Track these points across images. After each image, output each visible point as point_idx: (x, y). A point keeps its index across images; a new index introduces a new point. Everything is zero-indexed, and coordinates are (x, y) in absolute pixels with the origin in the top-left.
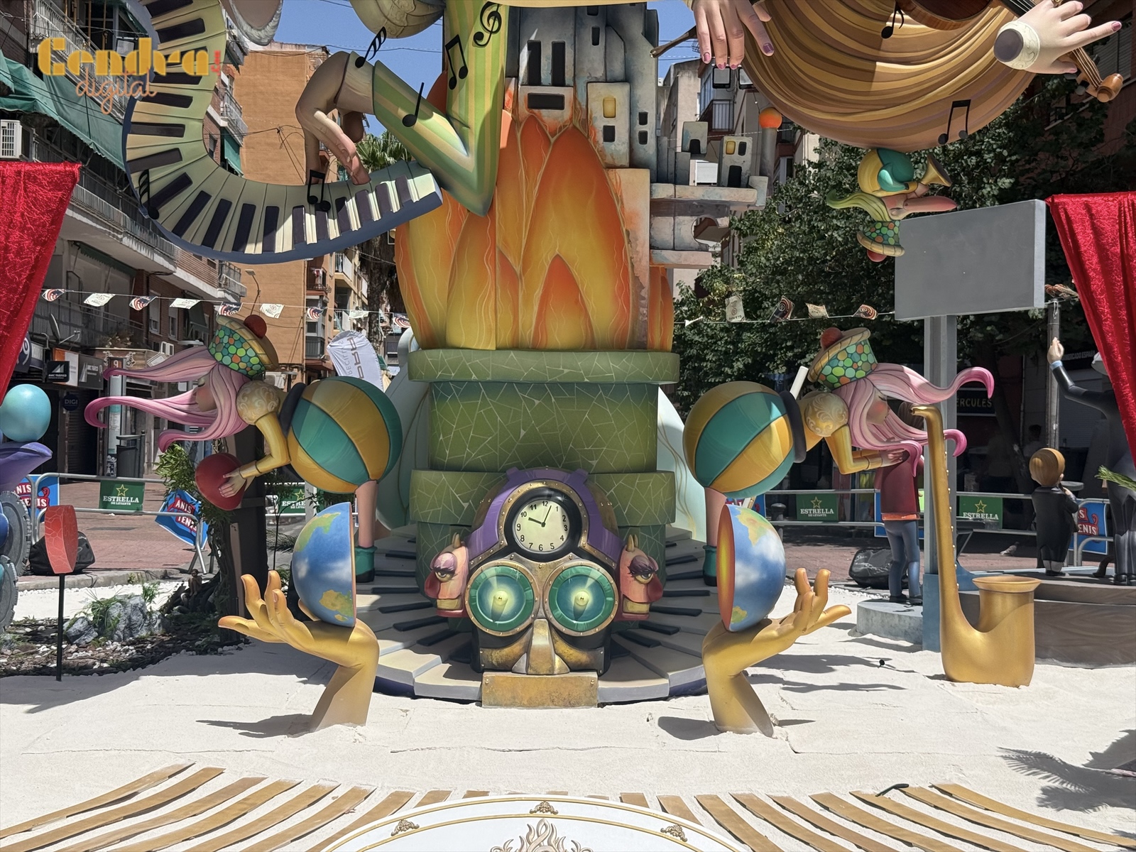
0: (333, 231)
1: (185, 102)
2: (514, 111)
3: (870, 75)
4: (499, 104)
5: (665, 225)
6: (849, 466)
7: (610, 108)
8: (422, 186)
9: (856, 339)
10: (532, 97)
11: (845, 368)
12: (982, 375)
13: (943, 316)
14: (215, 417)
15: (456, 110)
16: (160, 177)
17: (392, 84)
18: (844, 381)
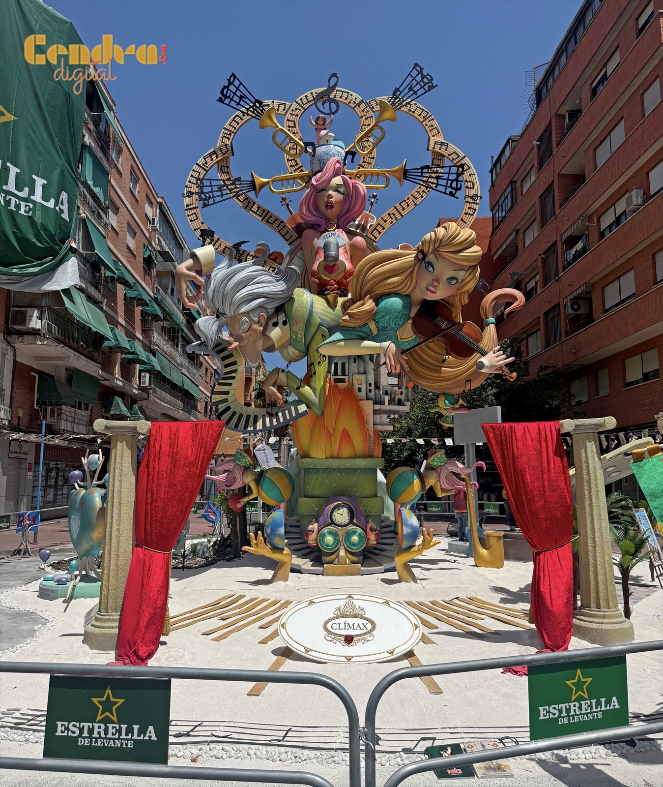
0: (275, 423)
1: (230, 385)
2: (330, 383)
3: (440, 372)
4: (325, 382)
5: (378, 417)
6: (440, 494)
7: (360, 382)
8: (302, 408)
9: (440, 453)
10: (335, 379)
11: (437, 462)
12: (482, 464)
13: (470, 443)
14: (235, 481)
15: (312, 384)
16: (222, 407)
17: (293, 377)
18: (437, 466)
